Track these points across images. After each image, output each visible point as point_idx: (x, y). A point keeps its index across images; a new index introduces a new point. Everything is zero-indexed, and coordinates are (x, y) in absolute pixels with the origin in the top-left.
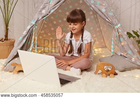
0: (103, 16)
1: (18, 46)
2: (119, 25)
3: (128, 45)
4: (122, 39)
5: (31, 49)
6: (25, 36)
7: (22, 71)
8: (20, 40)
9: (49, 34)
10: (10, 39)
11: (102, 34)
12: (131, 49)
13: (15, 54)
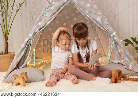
0: (98, 25)
2: (114, 33)
3: (124, 52)
4: (118, 47)
6: (24, 48)
8: (19, 53)
10: (10, 52)
11: (101, 43)
12: (128, 56)
13: (15, 67)
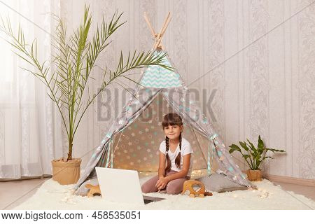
0: (195, 125)
1: (91, 165)
2: (215, 136)
4: (220, 153)
5: (107, 165)
6: (100, 153)
7: (99, 195)
9: (125, 151)
10: (75, 159)
11: (201, 149)
12: (231, 165)
13: (88, 175)
